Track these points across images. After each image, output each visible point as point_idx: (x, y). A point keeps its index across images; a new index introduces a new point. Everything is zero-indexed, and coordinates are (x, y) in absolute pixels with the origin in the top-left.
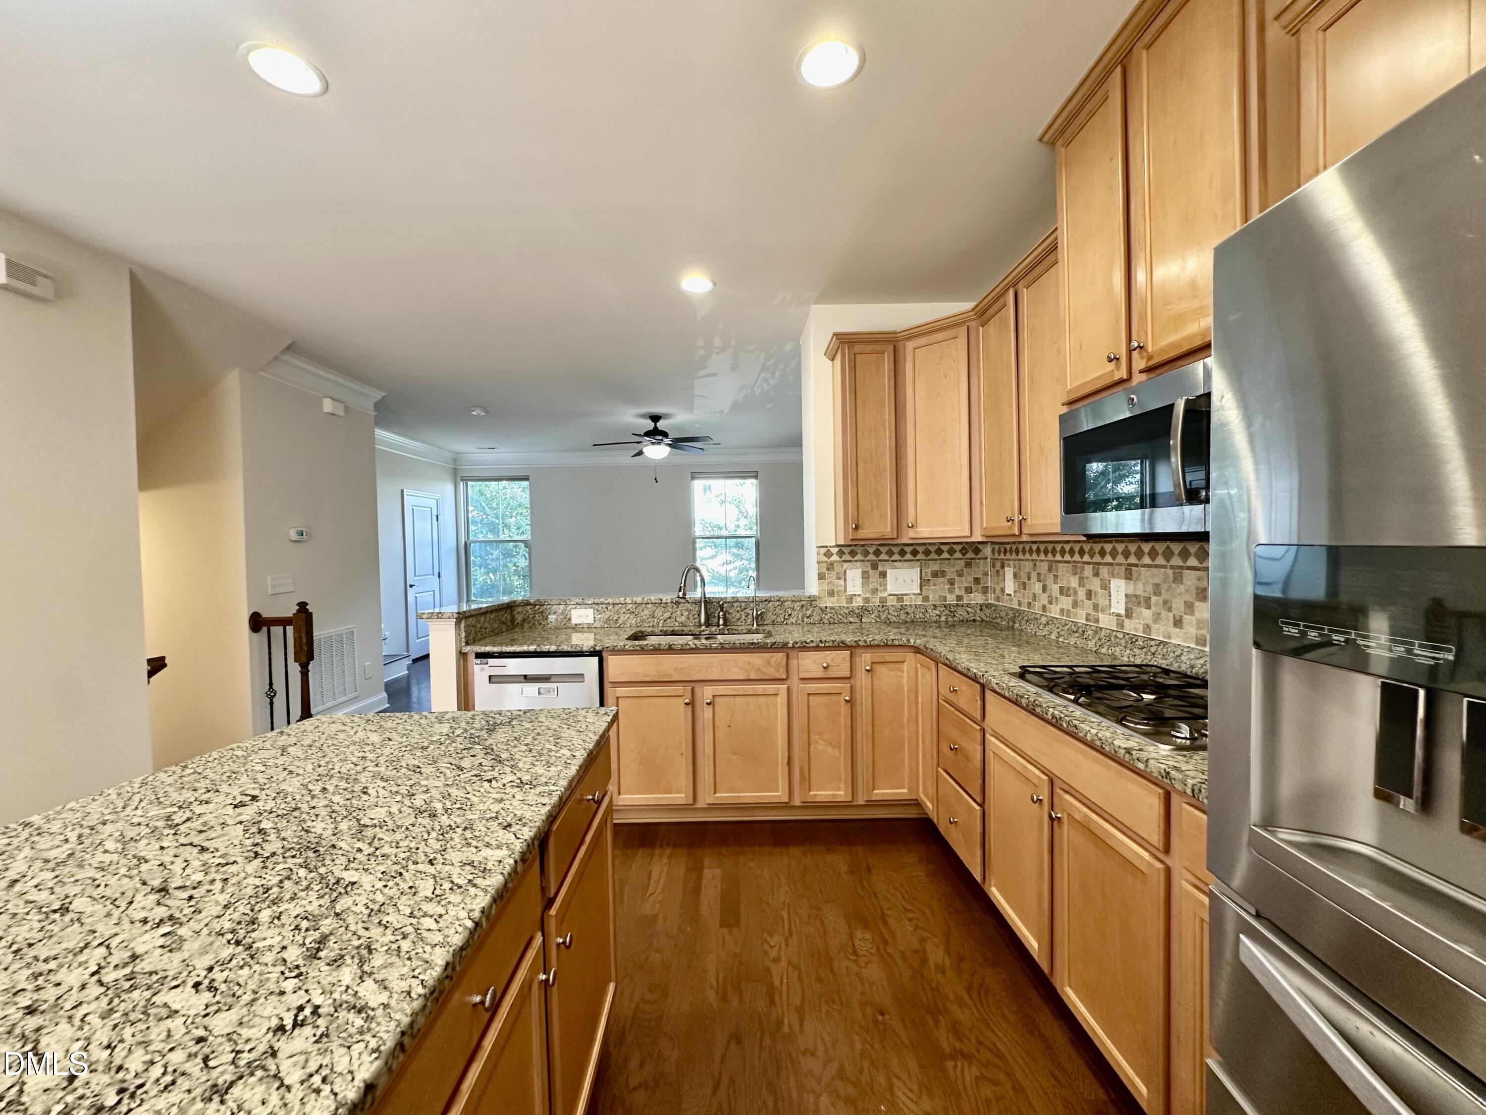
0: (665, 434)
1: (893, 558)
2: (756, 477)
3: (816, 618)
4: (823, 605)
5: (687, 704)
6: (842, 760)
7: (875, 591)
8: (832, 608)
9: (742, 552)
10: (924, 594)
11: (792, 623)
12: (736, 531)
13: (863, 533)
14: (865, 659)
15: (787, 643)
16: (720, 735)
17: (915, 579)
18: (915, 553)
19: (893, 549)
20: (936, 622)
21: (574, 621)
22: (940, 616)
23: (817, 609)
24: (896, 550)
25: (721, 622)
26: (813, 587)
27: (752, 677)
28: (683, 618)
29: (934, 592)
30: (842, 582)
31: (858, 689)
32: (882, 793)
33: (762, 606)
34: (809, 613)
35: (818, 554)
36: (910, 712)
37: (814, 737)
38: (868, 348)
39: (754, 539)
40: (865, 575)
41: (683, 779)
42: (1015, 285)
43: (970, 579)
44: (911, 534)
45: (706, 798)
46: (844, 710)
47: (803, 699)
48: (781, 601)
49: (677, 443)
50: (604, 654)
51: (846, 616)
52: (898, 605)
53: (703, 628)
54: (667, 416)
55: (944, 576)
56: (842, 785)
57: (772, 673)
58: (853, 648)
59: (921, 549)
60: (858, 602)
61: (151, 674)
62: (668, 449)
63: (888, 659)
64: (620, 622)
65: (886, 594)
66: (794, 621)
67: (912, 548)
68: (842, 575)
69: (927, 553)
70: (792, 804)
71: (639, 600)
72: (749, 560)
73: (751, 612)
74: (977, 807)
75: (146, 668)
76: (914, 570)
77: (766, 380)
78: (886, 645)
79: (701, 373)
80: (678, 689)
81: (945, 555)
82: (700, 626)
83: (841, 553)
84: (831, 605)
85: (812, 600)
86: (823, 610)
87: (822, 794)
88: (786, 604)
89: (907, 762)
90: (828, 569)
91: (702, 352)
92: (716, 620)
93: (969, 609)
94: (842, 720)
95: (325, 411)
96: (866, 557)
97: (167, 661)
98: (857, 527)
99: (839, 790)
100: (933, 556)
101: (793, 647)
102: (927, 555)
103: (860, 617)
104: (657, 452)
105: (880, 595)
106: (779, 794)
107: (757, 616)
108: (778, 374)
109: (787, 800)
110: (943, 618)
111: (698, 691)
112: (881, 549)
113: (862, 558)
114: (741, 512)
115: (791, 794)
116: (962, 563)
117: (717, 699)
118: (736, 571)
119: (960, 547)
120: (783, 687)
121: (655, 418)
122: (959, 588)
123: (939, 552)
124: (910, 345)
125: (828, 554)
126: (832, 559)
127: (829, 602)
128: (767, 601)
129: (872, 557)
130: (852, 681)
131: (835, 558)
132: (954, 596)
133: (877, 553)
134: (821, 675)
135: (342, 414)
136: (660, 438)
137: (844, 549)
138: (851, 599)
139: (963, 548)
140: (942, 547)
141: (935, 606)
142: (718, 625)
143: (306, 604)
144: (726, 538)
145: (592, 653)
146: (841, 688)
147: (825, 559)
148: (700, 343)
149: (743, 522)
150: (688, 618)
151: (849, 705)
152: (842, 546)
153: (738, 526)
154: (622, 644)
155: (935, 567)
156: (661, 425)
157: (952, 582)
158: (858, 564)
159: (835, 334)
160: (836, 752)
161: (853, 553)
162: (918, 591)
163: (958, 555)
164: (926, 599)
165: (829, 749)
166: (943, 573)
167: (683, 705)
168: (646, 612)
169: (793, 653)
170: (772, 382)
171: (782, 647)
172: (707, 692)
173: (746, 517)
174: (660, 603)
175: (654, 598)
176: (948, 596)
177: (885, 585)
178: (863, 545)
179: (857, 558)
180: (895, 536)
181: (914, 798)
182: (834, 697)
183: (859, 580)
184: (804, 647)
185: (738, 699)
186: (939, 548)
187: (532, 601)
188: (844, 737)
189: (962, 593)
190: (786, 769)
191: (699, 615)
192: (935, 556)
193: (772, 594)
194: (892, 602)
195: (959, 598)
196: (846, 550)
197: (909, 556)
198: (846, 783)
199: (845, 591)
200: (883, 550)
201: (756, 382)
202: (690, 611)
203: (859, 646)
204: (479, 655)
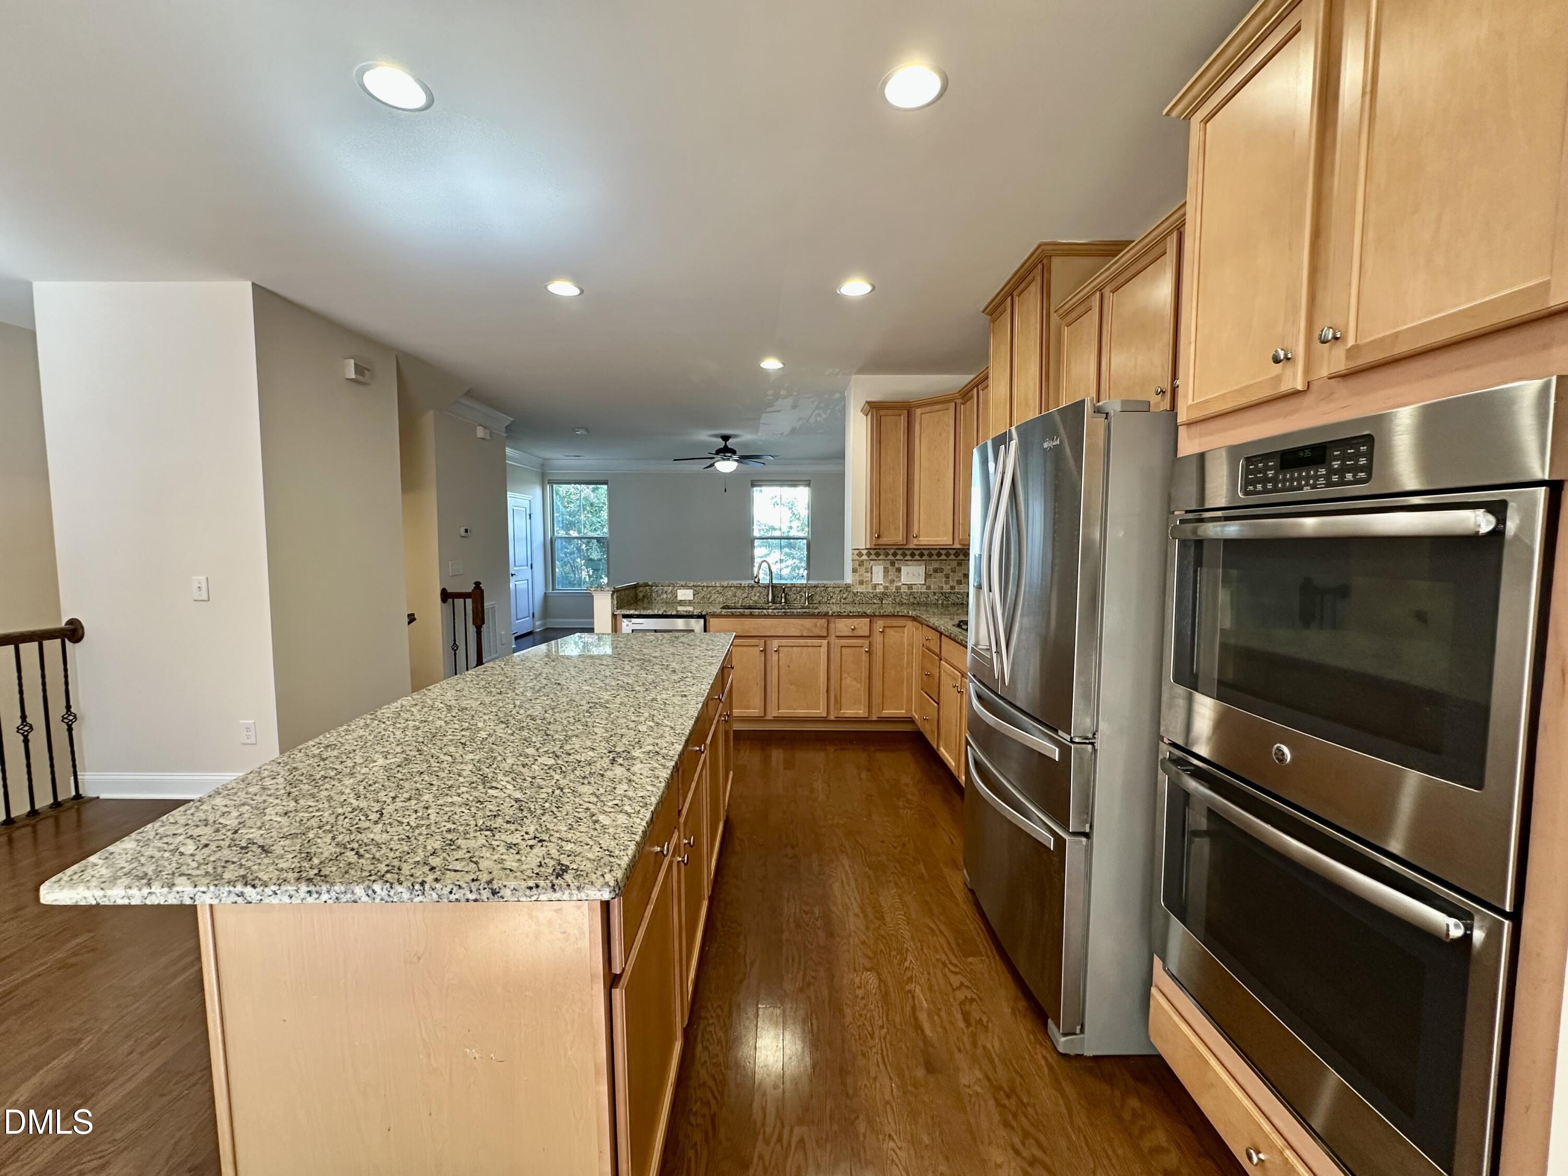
0: (733, 452)
1: (906, 558)
2: (809, 485)
3: (850, 599)
4: (855, 591)
5: (761, 651)
6: (863, 689)
7: (892, 581)
8: (861, 593)
9: (794, 552)
10: (927, 584)
11: (833, 603)
12: (789, 532)
13: (883, 540)
14: (879, 624)
15: (828, 613)
16: (782, 672)
17: (921, 573)
18: (921, 555)
19: (906, 552)
20: (935, 604)
21: (679, 598)
22: (938, 600)
23: (851, 593)
24: (908, 552)
25: (783, 601)
26: (849, 578)
27: (804, 634)
28: (756, 598)
29: (934, 583)
30: (869, 575)
31: (874, 644)
32: (887, 712)
33: (812, 590)
34: (845, 596)
35: (853, 554)
36: (908, 660)
37: (845, 675)
38: (890, 412)
39: (805, 541)
40: (886, 570)
41: (758, 700)
42: (977, 386)
43: (961, 575)
44: (915, 542)
45: (773, 713)
46: (865, 657)
47: (838, 650)
48: (826, 587)
49: (743, 459)
50: (707, 618)
51: (872, 598)
52: (909, 592)
53: (770, 604)
54: (736, 436)
55: (942, 572)
56: (862, 707)
57: (817, 632)
58: (872, 617)
59: (926, 552)
60: (880, 589)
61: (409, 623)
62: (736, 464)
63: (894, 625)
64: (712, 599)
65: (900, 584)
66: (834, 601)
67: (919, 551)
68: (869, 570)
69: (930, 555)
70: (828, 719)
71: (725, 584)
72: (801, 560)
73: (804, 595)
74: (936, 705)
75: (407, 620)
76: (921, 567)
77: (820, 415)
78: (894, 615)
79: (769, 410)
80: (755, 641)
81: (943, 557)
82: (768, 603)
83: (869, 554)
84: (861, 591)
85: (848, 587)
86: (855, 594)
87: (849, 712)
88: (829, 589)
89: (905, 693)
90: (859, 565)
91: (770, 398)
92: (779, 599)
93: (959, 596)
94: (863, 664)
95: (479, 436)
96: (886, 557)
97: (416, 617)
98: (879, 536)
99: (859, 710)
100: (935, 557)
101: (832, 615)
102: (930, 557)
103: (881, 599)
104: (726, 466)
105: (896, 584)
106: (821, 712)
107: (809, 597)
108: (829, 412)
109: (825, 715)
110: (940, 602)
111: (769, 643)
112: (897, 551)
113: (884, 558)
114: (794, 514)
115: (828, 712)
116: (955, 563)
117: (781, 649)
118: (789, 569)
119: (954, 551)
120: (825, 642)
121: (726, 438)
122: (953, 581)
123: (939, 555)
124: (918, 411)
125: (860, 555)
126: (862, 558)
127: (860, 589)
128: (816, 587)
129: (891, 557)
130: (871, 639)
131: (865, 557)
132: (948, 586)
133: (895, 554)
134: (851, 634)
135: (488, 438)
136: (730, 455)
137: (871, 551)
138: (875, 586)
139: (957, 552)
140: (941, 551)
141: (935, 593)
142: (781, 603)
143: (480, 583)
144: (781, 538)
145: (699, 616)
146: (863, 643)
147: (857, 558)
148: (771, 392)
149: (796, 524)
150: (759, 597)
151: (868, 654)
152: (870, 549)
153: (791, 528)
154: (720, 610)
155: (936, 565)
156: (731, 443)
157: (947, 577)
158: (881, 562)
159: (867, 402)
160: (858, 685)
161: (877, 554)
162: (923, 582)
163: (952, 557)
164: (929, 588)
165: (855, 683)
166: (942, 570)
167: (758, 652)
168: (730, 593)
169: (832, 620)
170: (824, 416)
171: (825, 615)
172: (775, 643)
173: (798, 519)
174: (739, 587)
175: (736, 583)
176: (944, 586)
177: (900, 577)
178: (885, 549)
179: (881, 557)
180: (905, 543)
181: (909, 716)
182: (858, 649)
183: (881, 574)
184: (839, 616)
185: (794, 648)
186: (939, 552)
187: (650, 583)
188: (864, 674)
189: (955, 584)
190: (826, 694)
191: (768, 596)
192: (936, 558)
193: (820, 582)
194: (904, 589)
195: (952, 588)
196: (872, 552)
197: (917, 557)
198: (864, 705)
199: (871, 581)
200: (899, 552)
201: (812, 415)
202: (761, 593)
203: (875, 615)
204: (625, 616)
